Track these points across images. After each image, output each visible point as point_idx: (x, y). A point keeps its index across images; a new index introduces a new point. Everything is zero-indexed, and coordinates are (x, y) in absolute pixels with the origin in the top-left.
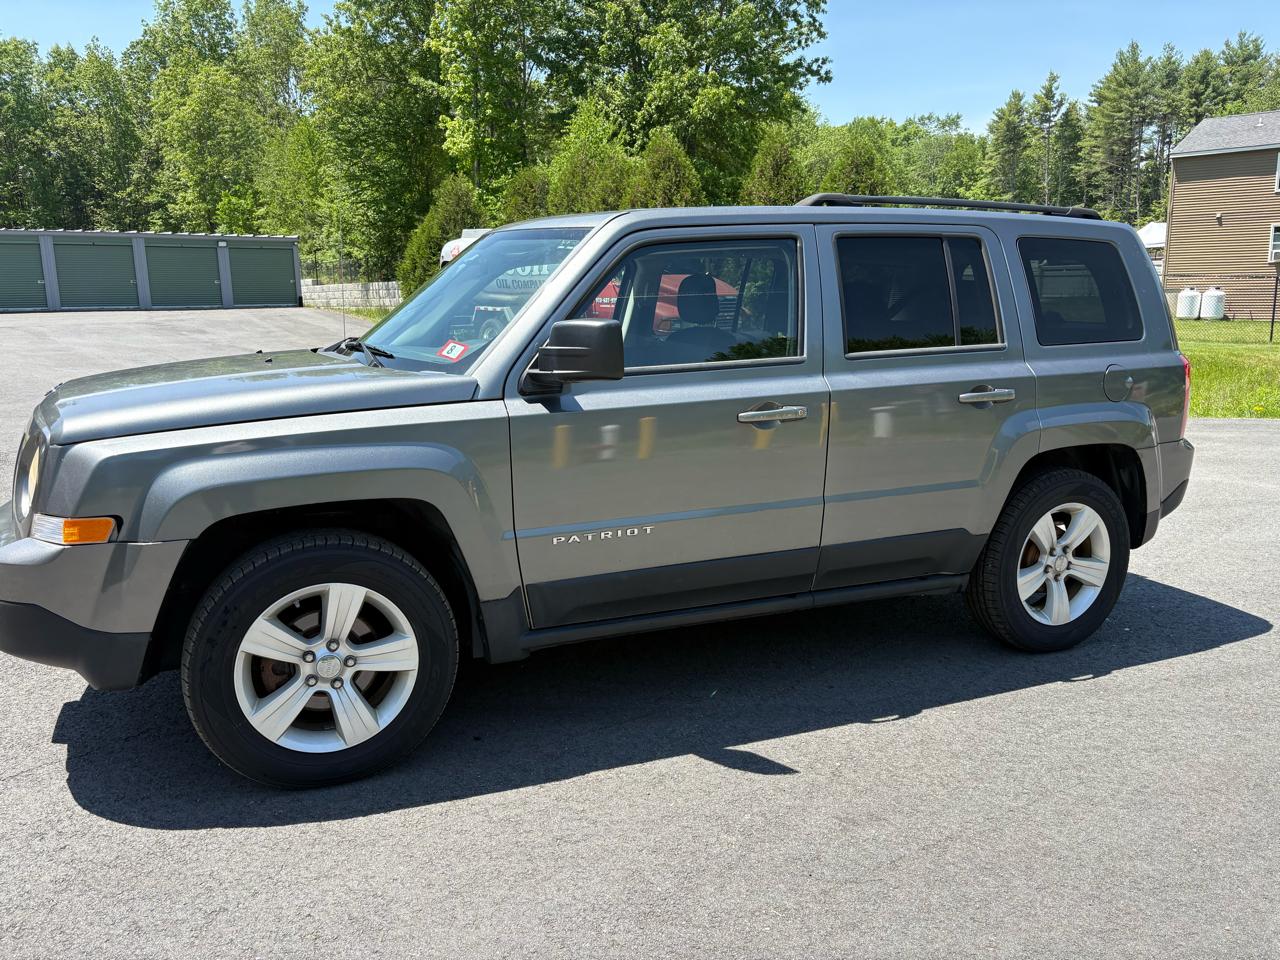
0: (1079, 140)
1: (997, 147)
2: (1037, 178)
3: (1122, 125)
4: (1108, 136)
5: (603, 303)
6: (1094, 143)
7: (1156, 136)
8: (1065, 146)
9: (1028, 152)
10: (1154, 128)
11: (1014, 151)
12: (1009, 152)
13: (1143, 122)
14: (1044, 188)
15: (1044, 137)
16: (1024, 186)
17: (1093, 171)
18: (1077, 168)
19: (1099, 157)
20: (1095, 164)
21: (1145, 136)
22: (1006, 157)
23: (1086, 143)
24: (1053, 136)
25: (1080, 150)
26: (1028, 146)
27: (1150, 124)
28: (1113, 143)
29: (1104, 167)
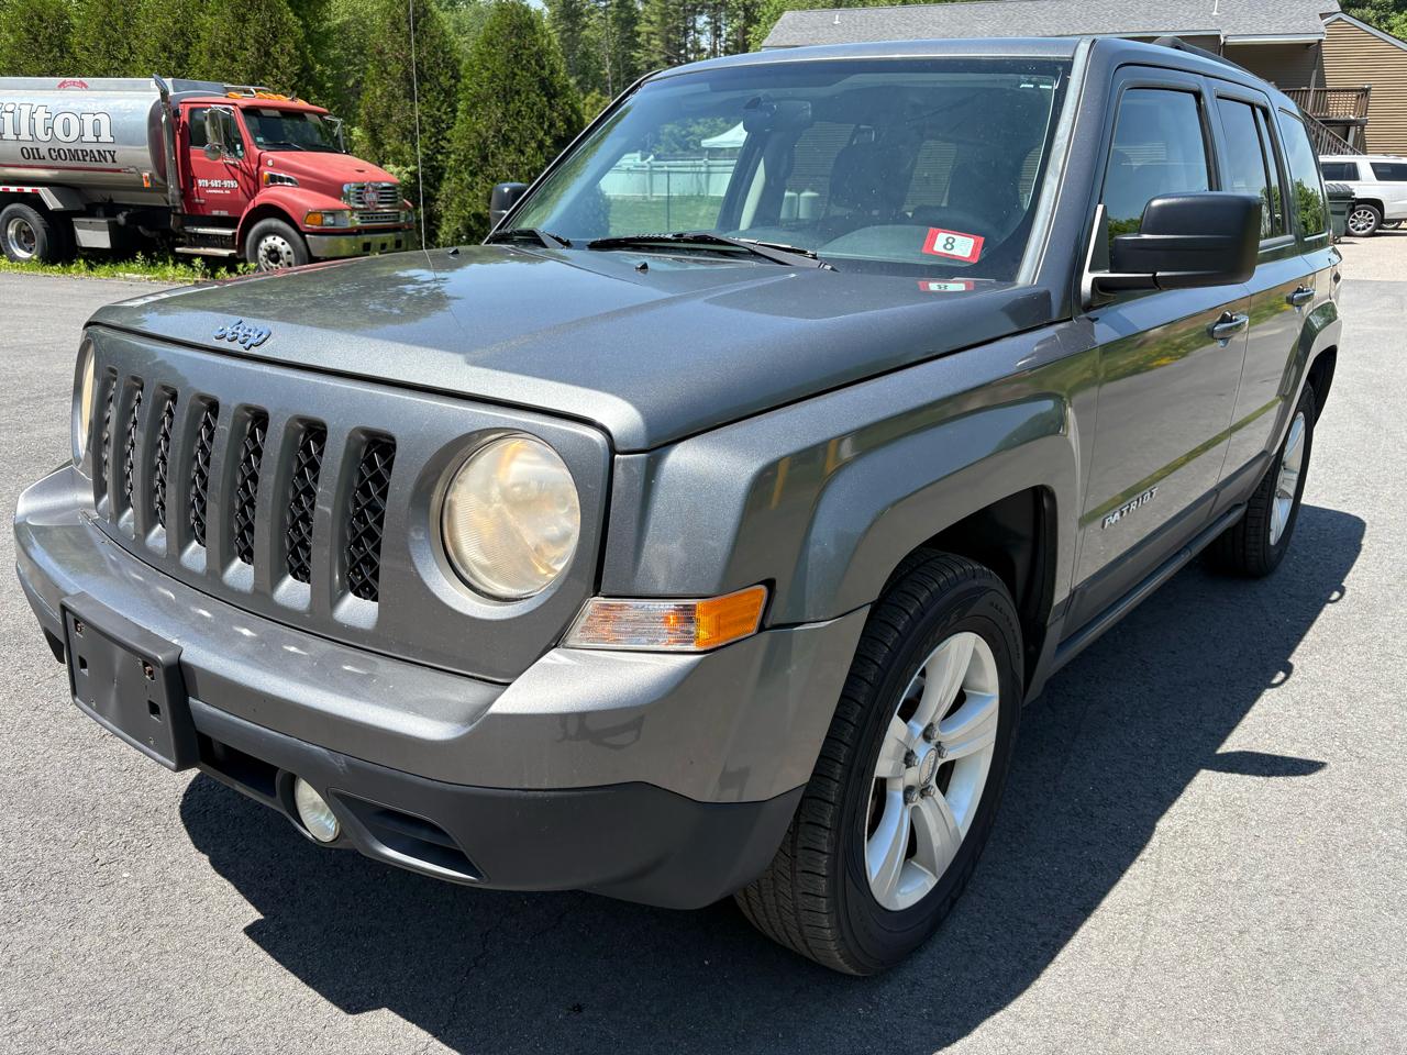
0: (637, 24)
1: (555, 21)
2: (598, 63)
3: (676, 11)
4: (664, 22)
5: (210, 187)
6: (651, 29)
7: (708, 28)
8: (623, 30)
9: (586, 32)
10: (705, 18)
11: (572, 30)
12: (568, 30)
13: (694, 11)
14: (606, 74)
15: (601, 18)
16: (585, 71)
17: (652, 60)
18: (637, 55)
19: (656, 45)
20: (653, 52)
21: (698, 26)
22: (566, 36)
23: (643, 28)
24: (609, 17)
25: (639, 34)
26: (585, 26)
27: (701, 13)
28: (669, 32)
29: (663, 56)
